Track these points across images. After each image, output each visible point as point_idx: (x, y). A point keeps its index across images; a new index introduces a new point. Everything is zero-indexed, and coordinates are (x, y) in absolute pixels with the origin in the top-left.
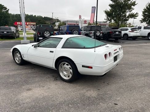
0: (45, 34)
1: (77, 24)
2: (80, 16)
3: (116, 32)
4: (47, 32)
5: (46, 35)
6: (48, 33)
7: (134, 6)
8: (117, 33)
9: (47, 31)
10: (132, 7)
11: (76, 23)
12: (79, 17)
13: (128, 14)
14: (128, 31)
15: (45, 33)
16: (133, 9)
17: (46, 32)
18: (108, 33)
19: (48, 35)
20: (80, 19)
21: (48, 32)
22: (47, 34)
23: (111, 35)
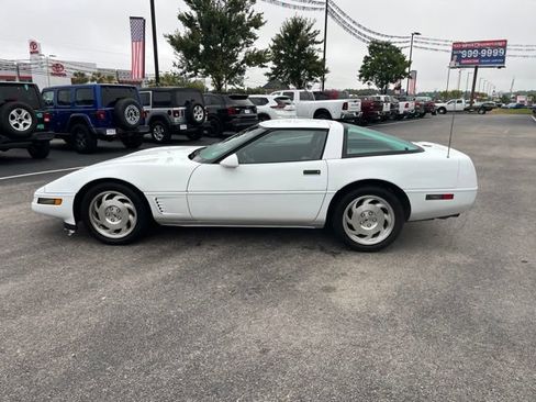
0: (13, 123)
1: (21, 78)
2: (33, 44)
3: (245, 108)
4: (19, 112)
5: (17, 125)
6: (26, 117)
7: (256, 27)
8: (247, 112)
9: (19, 107)
10: (252, 29)
11: (14, 73)
12: (28, 49)
13: (241, 56)
14: (268, 106)
15: (13, 118)
16: (255, 39)
17: (14, 112)
18: (219, 111)
19: (25, 125)
20: (35, 55)
21: (24, 113)
22: (21, 121)
23: (231, 118)
